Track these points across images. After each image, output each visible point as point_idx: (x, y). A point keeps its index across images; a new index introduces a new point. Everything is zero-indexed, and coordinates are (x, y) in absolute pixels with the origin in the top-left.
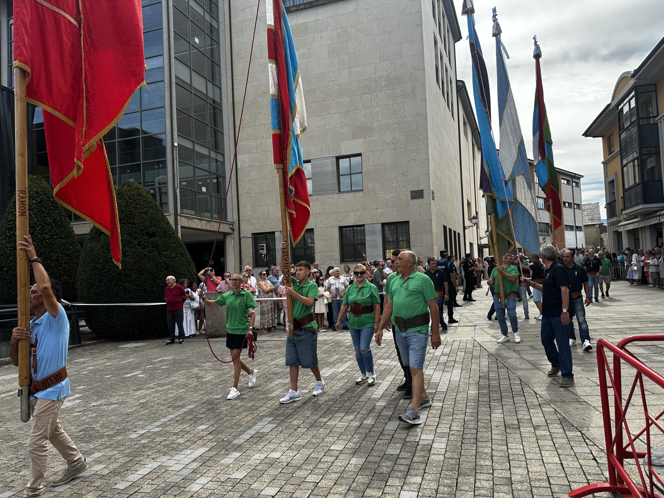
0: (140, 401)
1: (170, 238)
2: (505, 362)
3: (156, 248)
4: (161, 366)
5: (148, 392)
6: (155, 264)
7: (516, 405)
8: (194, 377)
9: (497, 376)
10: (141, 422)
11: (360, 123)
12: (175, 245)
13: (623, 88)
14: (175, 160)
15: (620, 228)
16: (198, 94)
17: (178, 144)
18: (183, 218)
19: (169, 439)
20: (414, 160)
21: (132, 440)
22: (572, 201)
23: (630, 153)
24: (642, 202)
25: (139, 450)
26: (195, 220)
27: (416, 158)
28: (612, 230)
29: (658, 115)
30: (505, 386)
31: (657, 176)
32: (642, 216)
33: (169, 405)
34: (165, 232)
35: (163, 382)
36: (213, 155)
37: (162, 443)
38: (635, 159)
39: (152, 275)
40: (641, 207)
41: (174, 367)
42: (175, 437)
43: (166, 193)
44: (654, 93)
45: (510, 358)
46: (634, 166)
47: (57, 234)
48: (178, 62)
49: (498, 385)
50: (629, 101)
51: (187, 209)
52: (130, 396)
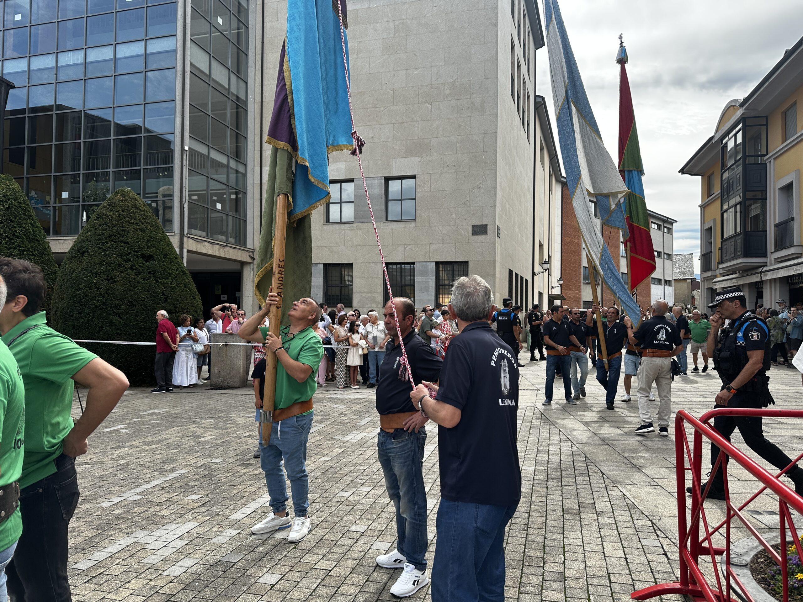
0: (119, 462)
1: (171, 263)
2: (569, 435)
3: (153, 274)
4: (150, 420)
5: (130, 451)
6: (151, 294)
7: (579, 486)
8: (190, 436)
9: (559, 450)
10: (117, 488)
11: (416, 138)
12: (177, 272)
13: (729, 119)
14: (184, 167)
15: (715, 285)
16: (217, 88)
17: (189, 148)
18: (190, 240)
19: (151, 510)
20: (479, 188)
21: (103, 509)
22: (661, 250)
23: (732, 196)
24: (742, 256)
25: (111, 522)
26: (206, 244)
27: (481, 185)
28: (706, 287)
29: (767, 154)
30: (567, 463)
31: (761, 226)
32: (741, 272)
33: (155, 468)
34: (165, 255)
35: (151, 439)
36: (233, 164)
37: (141, 515)
38: (737, 204)
39: (147, 307)
40: (740, 260)
41: (166, 422)
42: (158, 508)
43: (171, 208)
44: (765, 127)
45: (576, 430)
46: (736, 212)
47: (28, 250)
48: (194, 46)
49: (559, 461)
50: (735, 135)
51: (196, 229)
52: (107, 455)
